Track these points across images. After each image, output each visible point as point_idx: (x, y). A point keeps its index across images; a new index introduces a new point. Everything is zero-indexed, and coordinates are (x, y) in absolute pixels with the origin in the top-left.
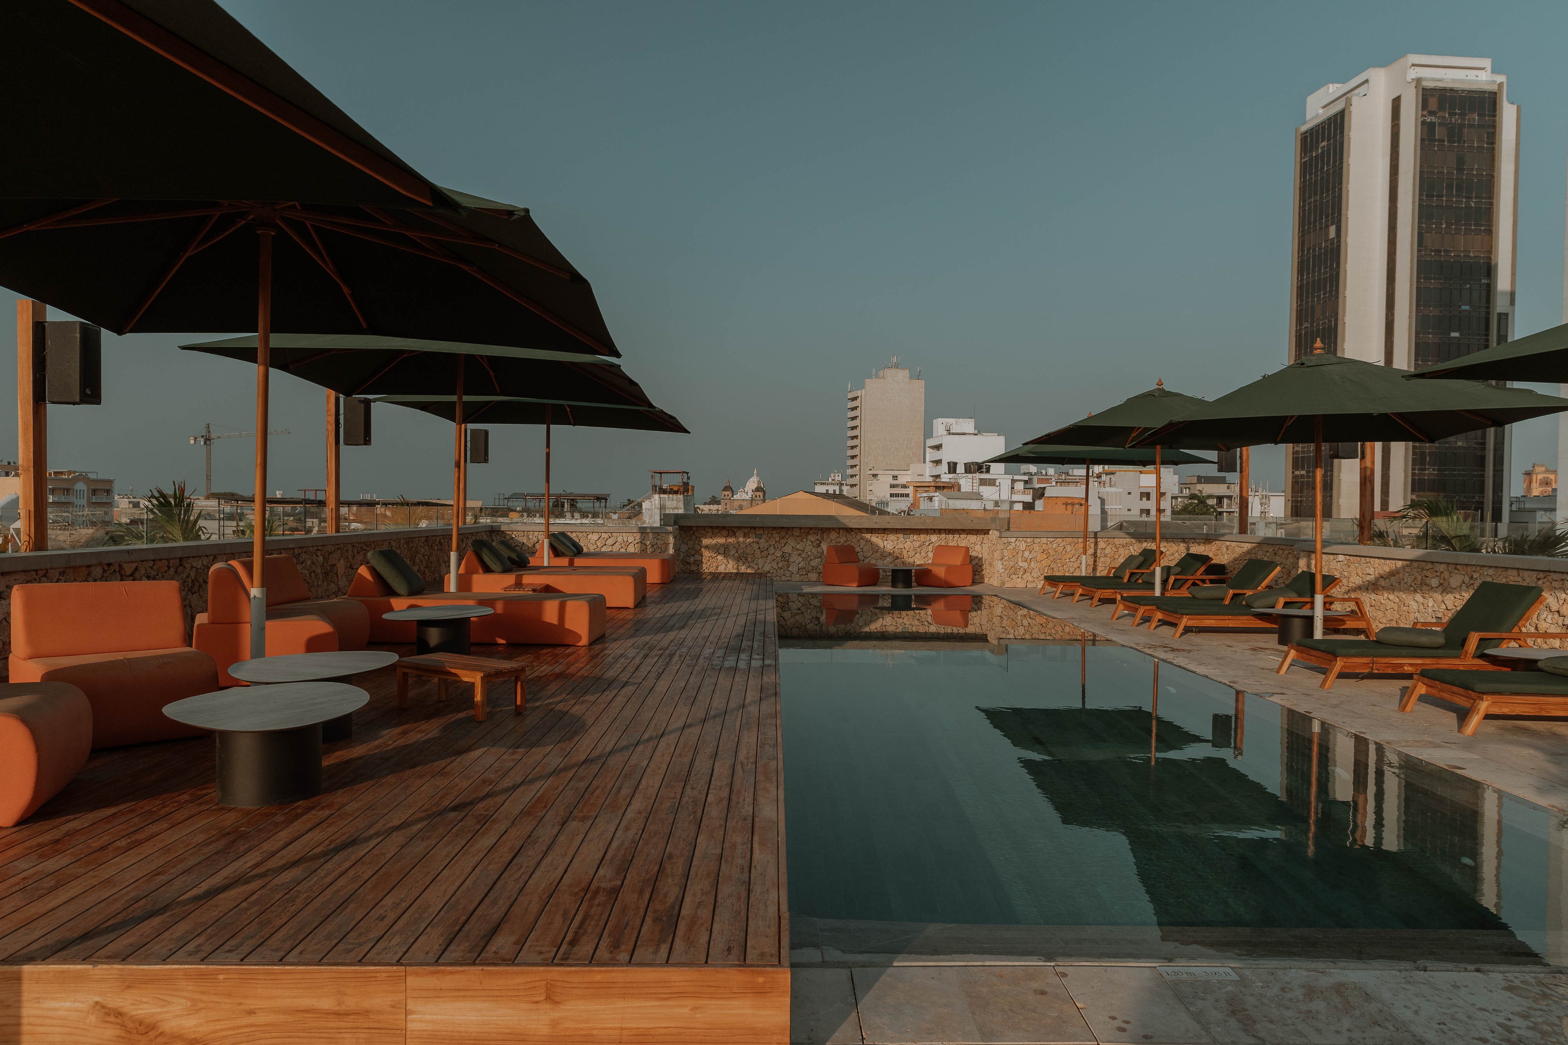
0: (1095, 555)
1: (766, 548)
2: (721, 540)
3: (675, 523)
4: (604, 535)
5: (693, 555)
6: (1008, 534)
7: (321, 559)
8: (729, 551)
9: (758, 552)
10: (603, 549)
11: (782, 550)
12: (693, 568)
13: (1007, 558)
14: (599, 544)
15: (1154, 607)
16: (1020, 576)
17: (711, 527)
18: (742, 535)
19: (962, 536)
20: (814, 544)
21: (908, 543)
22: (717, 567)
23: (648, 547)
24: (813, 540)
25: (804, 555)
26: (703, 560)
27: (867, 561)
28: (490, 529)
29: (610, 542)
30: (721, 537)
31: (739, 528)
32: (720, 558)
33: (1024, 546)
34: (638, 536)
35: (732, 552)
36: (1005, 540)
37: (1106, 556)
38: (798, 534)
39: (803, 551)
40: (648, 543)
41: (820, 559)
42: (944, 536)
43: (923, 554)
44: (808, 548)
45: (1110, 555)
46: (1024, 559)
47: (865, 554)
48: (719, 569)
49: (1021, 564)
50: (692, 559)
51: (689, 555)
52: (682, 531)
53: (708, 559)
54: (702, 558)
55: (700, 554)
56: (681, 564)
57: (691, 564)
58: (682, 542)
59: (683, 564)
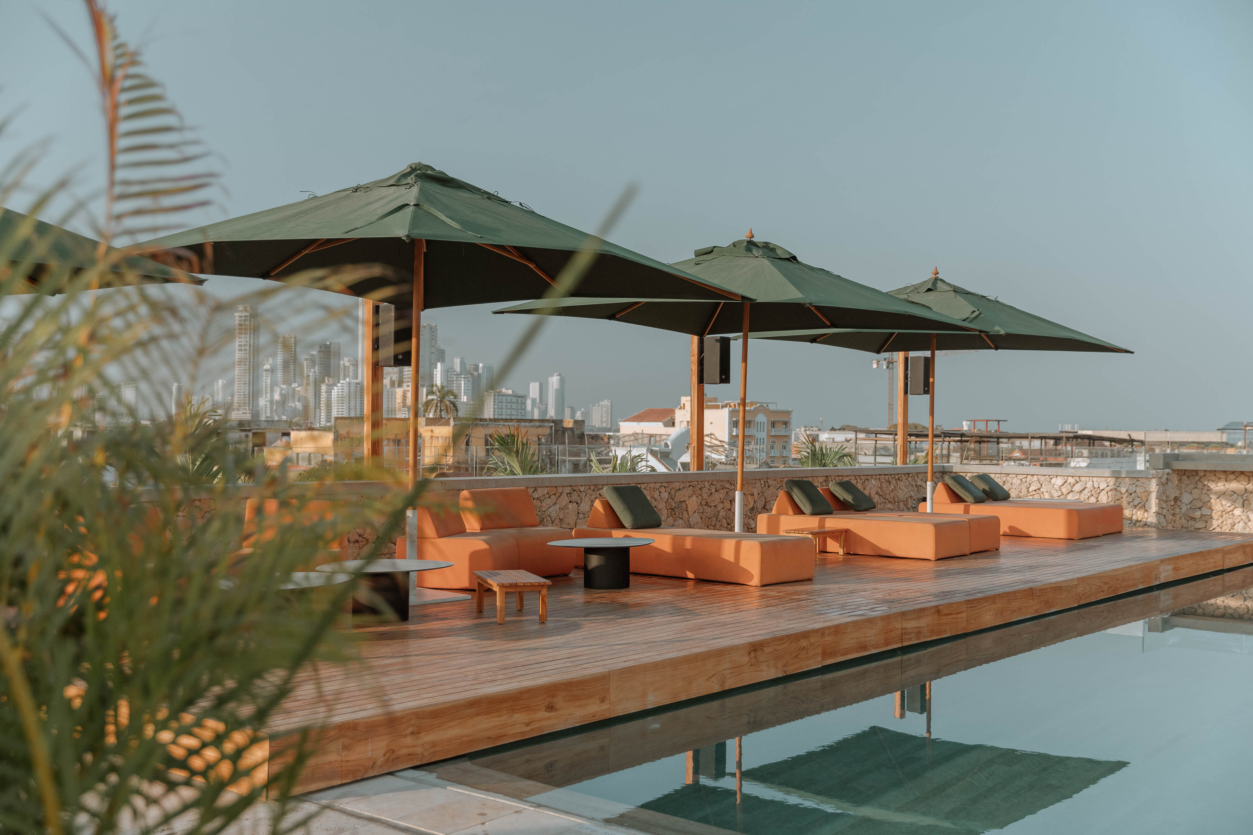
3: (1167, 465)
4: (1071, 480)
5: (1200, 508)
7: (665, 495)
10: (1070, 497)
12: (1199, 525)
14: (1065, 490)
17: (1225, 471)
22: (1233, 525)
23: (1124, 496)
26: (1214, 516)
28: (942, 470)
29: (1077, 488)
30: (1238, 486)
34: (1112, 481)
40: (1123, 490)
48: (1236, 527)
50: (1198, 514)
51: (1194, 507)
52: (1185, 477)
53: (1220, 513)
54: (1212, 510)
55: (1209, 504)
56: (1183, 519)
57: (1197, 520)
58: (1183, 491)
59: (1185, 519)
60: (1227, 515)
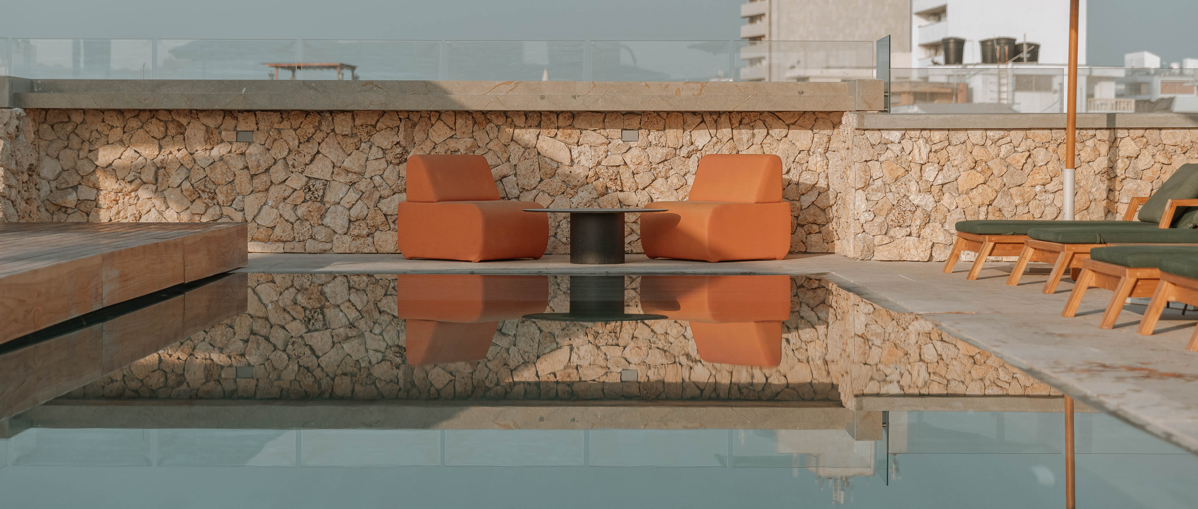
0: (1110, 173)
1: (264, 166)
2: (149, 152)
3: (16, 100)
5: (75, 188)
6: (883, 120)
8: (167, 175)
9: (243, 178)
11: (307, 173)
13: (879, 183)
15: (1156, 273)
16: (914, 230)
17: (121, 112)
18: (201, 134)
19: (776, 132)
20: (390, 156)
21: (635, 152)
24: (386, 144)
25: (362, 185)
26: (102, 202)
27: (528, 197)
30: (144, 142)
31: (194, 114)
32: (143, 194)
33: (925, 151)
35: (176, 179)
36: (872, 138)
37: (1138, 176)
38: (347, 131)
39: (361, 174)
41: (404, 196)
42: (725, 132)
43: (674, 180)
44: (373, 167)
45: (1148, 173)
46: (923, 185)
47: (523, 182)
49: (916, 199)
50: (71, 199)
51: (64, 186)
52: (45, 126)
53: (113, 196)
54: (98, 189)
55: (92, 178)
56: (43, 209)
57: (70, 211)
58: (43, 154)
59: (47, 210)
60: (127, 198)
